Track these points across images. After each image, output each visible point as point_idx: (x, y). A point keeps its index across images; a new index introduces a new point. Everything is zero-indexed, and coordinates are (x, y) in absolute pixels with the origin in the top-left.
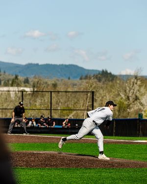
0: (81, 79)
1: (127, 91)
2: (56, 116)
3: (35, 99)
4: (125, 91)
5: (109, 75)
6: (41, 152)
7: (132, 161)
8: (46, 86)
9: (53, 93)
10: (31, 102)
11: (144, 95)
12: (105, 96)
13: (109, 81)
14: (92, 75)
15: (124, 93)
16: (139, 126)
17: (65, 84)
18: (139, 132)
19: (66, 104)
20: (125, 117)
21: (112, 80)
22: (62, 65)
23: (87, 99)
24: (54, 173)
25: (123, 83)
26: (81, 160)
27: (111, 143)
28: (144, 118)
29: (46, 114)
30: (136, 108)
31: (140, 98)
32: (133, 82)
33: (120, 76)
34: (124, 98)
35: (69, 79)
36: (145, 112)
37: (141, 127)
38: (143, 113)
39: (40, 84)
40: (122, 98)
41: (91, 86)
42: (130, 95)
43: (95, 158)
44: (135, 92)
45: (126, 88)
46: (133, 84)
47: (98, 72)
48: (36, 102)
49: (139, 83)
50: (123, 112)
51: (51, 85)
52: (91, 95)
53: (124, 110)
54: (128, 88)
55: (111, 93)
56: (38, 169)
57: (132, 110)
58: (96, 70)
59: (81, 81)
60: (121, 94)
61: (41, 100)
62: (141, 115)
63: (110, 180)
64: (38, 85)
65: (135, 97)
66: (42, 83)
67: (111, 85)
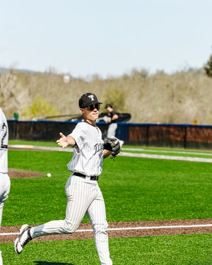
11: (20, 92)
18: (16, 135)
31: (15, 95)
36: (21, 110)
38: (18, 112)
42: (5, 91)
44: (10, 88)
46: (9, 80)
54: (3, 84)
65: (10, 94)
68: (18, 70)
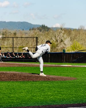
0: (30, 30)
1: (56, 37)
2: (16, 51)
3: (4, 42)
4: (55, 37)
5: (46, 28)
6: (8, 72)
7: (60, 77)
8: (10, 34)
9: (14, 38)
10: (2, 43)
11: (66, 39)
12: (44, 39)
13: (46, 31)
14: (36, 28)
15: (55, 38)
16: (63, 57)
17: (21, 33)
18: (64, 60)
19: (22, 45)
20: (55, 52)
21: (48, 31)
22: (19, 22)
23: (33, 41)
24: (16, 84)
25: (54, 32)
26: (31, 77)
27: (48, 66)
28: (66, 52)
29: (10, 51)
30: (61, 46)
31: (64, 41)
32: (60, 32)
33: (52, 28)
34: (55, 40)
35: (23, 30)
36: (67, 48)
37: (64, 57)
38: (65, 49)
39: (7, 33)
40: (53, 41)
41: (36, 34)
42: (58, 39)
43: (39, 75)
44: (61, 37)
45: (56, 35)
46: (60, 33)
47: (39, 26)
48: (4, 43)
49: (63, 32)
50: (54, 48)
51: (13, 34)
52: (36, 39)
53: (55, 48)
54: (57, 35)
55: (47, 38)
56: (6, 82)
57: (59, 47)
58: (39, 25)
59: (30, 31)
60: (53, 39)
61: (7, 42)
62: (64, 51)
63: (48, 88)
64: (6, 34)
65: (61, 40)
66: (8, 32)
67: (47, 33)
68: (65, 28)
